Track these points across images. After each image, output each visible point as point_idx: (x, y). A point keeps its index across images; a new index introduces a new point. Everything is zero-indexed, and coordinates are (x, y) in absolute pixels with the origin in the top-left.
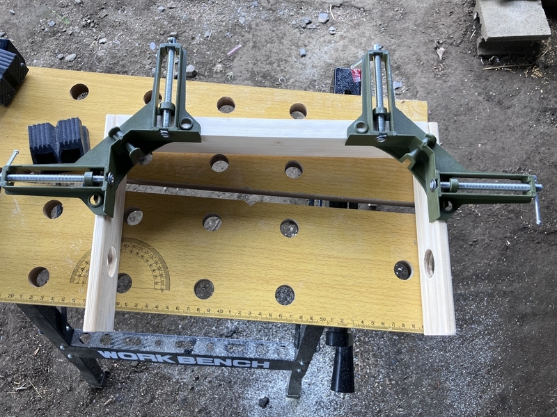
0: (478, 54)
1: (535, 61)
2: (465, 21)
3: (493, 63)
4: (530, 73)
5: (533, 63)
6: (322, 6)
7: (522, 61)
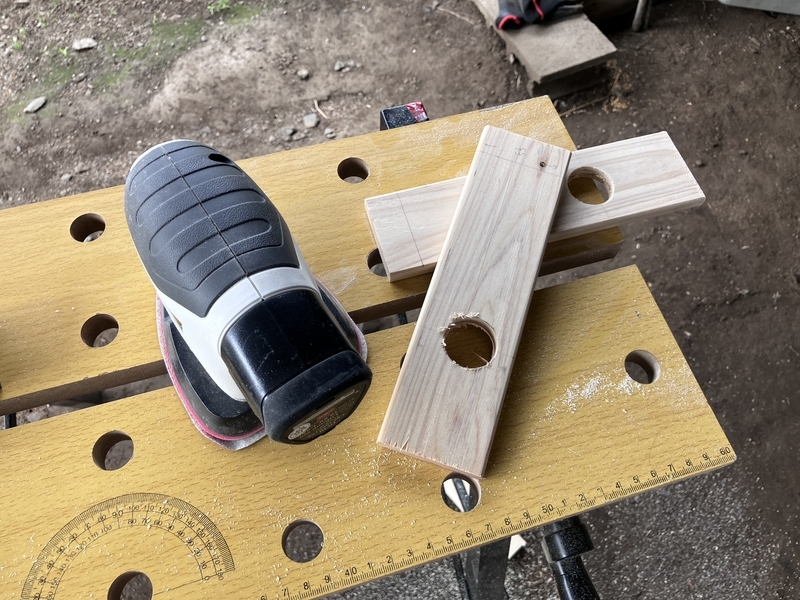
1: (608, 91)
2: (501, 69)
3: (559, 110)
4: (610, 108)
5: (607, 94)
6: (303, 106)
7: (594, 96)
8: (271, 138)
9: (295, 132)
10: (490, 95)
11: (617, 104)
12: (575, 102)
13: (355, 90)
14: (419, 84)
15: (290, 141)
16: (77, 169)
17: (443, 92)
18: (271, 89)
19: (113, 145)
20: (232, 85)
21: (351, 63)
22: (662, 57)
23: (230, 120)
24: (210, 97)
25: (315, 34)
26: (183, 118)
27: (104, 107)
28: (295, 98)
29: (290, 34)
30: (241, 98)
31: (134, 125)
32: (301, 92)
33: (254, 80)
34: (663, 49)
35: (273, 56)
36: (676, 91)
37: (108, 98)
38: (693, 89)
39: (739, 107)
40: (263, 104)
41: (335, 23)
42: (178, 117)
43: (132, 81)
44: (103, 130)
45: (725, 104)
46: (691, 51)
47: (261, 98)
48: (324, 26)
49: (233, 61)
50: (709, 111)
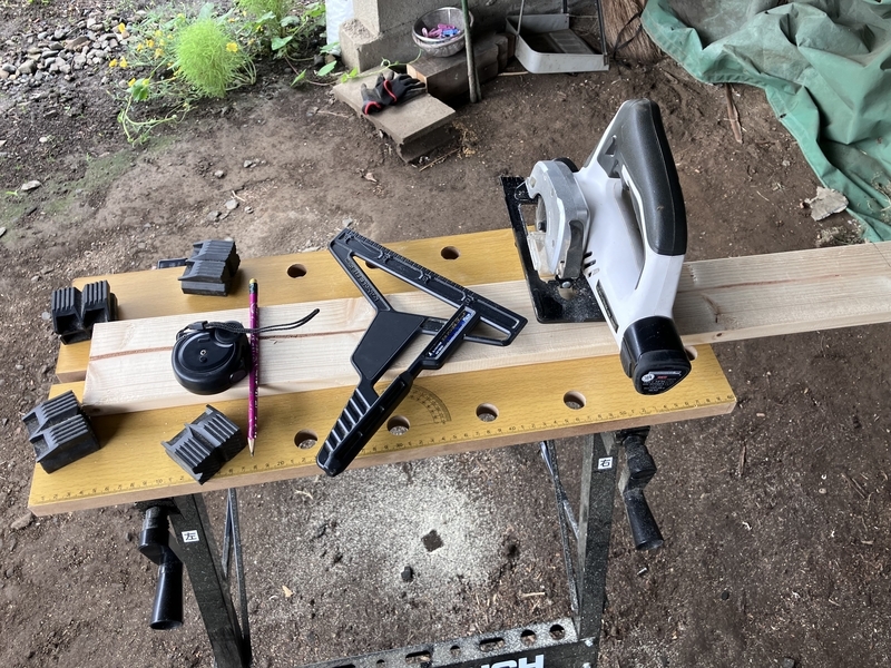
0: (406, 162)
1: (460, 144)
2: (375, 144)
3: (424, 163)
4: (463, 155)
5: (459, 147)
6: (224, 197)
7: (449, 150)
8: (202, 222)
9: (220, 214)
10: (369, 163)
11: (467, 152)
12: (436, 156)
13: (263, 178)
14: (314, 165)
15: (217, 221)
16: (43, 271)
17: (334, 167)
18: (195, 189)
19: (70, 249)
20: (163, 192)
21: (257, 160)
22: (496, 116)
23: (166, 216)
24: (146, 202)
25: (223, 145)
26: (126, 221)
27: (57, 225)
28: (216, 191)
29: (202, 149)
30: (172, 199)
31: (86, 233)
32: (219, 187)
33: (180, 185)
34: (496, 111)
35: (193, 166)
36: (510, 136)
37: (60, 219)
38: (523, 132)
39: (557, 136)
40: (191, 201)
41: (238, 135)
42: (122, 221)
43: (78, 204)
44: (60, 240)
45: (548, 137)
46: (517, 108)
47: (188, 196)
48: (230, 139)
49: (160, 175)
50: (537, 144)
